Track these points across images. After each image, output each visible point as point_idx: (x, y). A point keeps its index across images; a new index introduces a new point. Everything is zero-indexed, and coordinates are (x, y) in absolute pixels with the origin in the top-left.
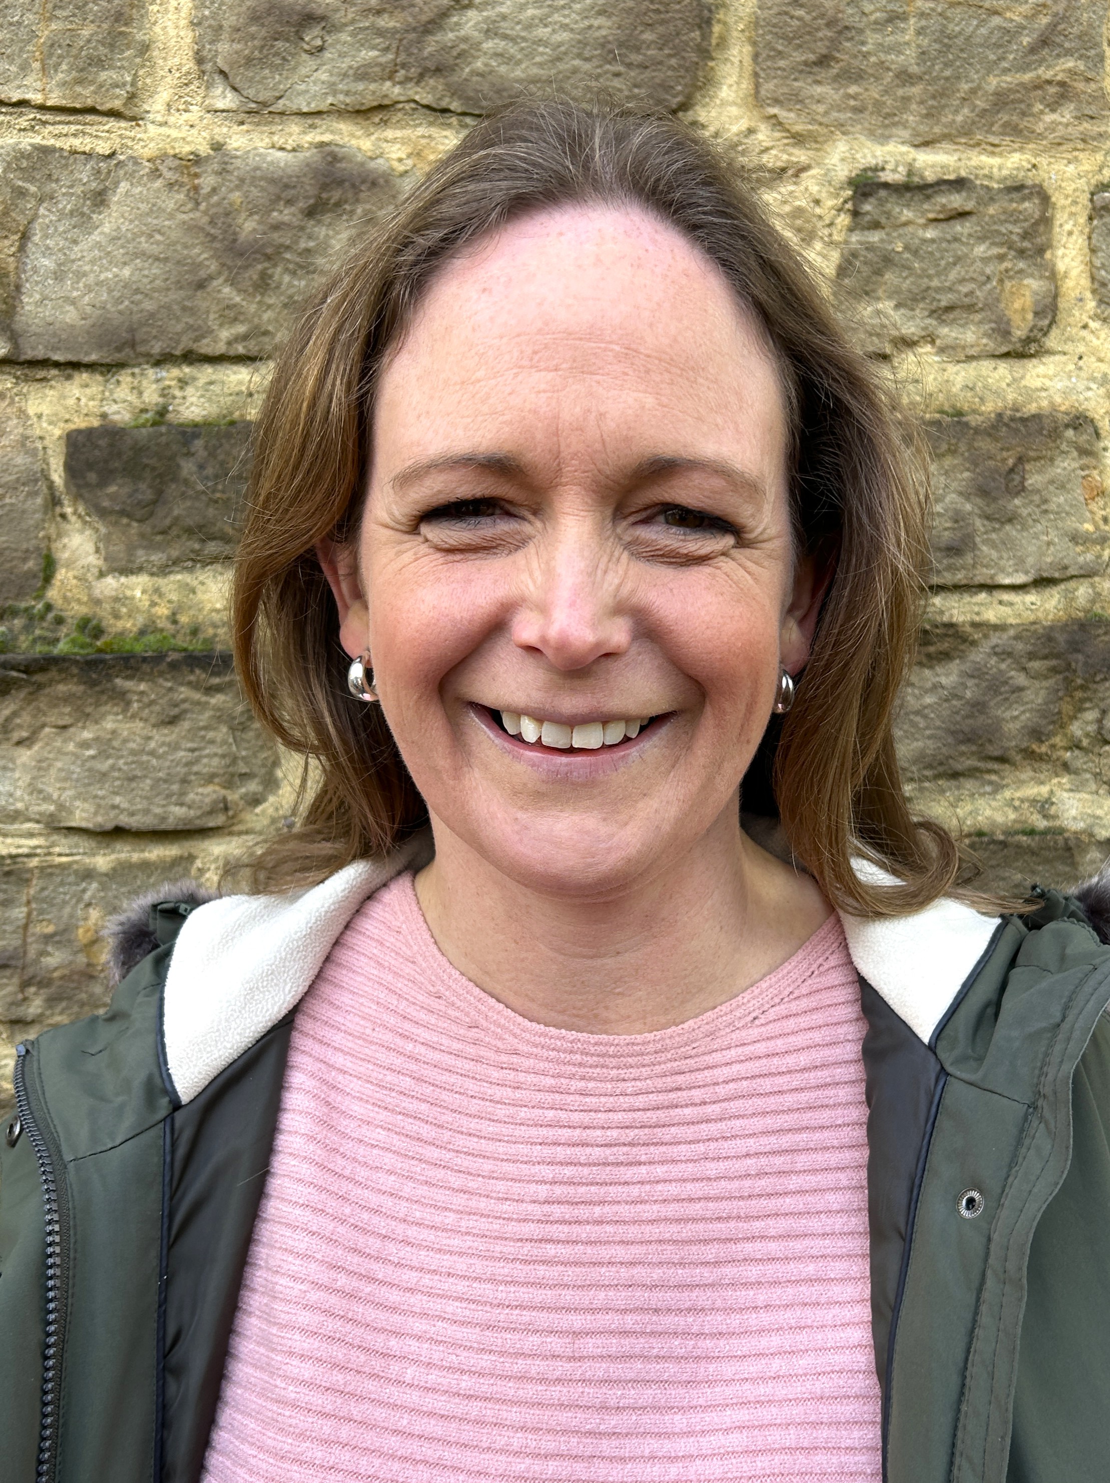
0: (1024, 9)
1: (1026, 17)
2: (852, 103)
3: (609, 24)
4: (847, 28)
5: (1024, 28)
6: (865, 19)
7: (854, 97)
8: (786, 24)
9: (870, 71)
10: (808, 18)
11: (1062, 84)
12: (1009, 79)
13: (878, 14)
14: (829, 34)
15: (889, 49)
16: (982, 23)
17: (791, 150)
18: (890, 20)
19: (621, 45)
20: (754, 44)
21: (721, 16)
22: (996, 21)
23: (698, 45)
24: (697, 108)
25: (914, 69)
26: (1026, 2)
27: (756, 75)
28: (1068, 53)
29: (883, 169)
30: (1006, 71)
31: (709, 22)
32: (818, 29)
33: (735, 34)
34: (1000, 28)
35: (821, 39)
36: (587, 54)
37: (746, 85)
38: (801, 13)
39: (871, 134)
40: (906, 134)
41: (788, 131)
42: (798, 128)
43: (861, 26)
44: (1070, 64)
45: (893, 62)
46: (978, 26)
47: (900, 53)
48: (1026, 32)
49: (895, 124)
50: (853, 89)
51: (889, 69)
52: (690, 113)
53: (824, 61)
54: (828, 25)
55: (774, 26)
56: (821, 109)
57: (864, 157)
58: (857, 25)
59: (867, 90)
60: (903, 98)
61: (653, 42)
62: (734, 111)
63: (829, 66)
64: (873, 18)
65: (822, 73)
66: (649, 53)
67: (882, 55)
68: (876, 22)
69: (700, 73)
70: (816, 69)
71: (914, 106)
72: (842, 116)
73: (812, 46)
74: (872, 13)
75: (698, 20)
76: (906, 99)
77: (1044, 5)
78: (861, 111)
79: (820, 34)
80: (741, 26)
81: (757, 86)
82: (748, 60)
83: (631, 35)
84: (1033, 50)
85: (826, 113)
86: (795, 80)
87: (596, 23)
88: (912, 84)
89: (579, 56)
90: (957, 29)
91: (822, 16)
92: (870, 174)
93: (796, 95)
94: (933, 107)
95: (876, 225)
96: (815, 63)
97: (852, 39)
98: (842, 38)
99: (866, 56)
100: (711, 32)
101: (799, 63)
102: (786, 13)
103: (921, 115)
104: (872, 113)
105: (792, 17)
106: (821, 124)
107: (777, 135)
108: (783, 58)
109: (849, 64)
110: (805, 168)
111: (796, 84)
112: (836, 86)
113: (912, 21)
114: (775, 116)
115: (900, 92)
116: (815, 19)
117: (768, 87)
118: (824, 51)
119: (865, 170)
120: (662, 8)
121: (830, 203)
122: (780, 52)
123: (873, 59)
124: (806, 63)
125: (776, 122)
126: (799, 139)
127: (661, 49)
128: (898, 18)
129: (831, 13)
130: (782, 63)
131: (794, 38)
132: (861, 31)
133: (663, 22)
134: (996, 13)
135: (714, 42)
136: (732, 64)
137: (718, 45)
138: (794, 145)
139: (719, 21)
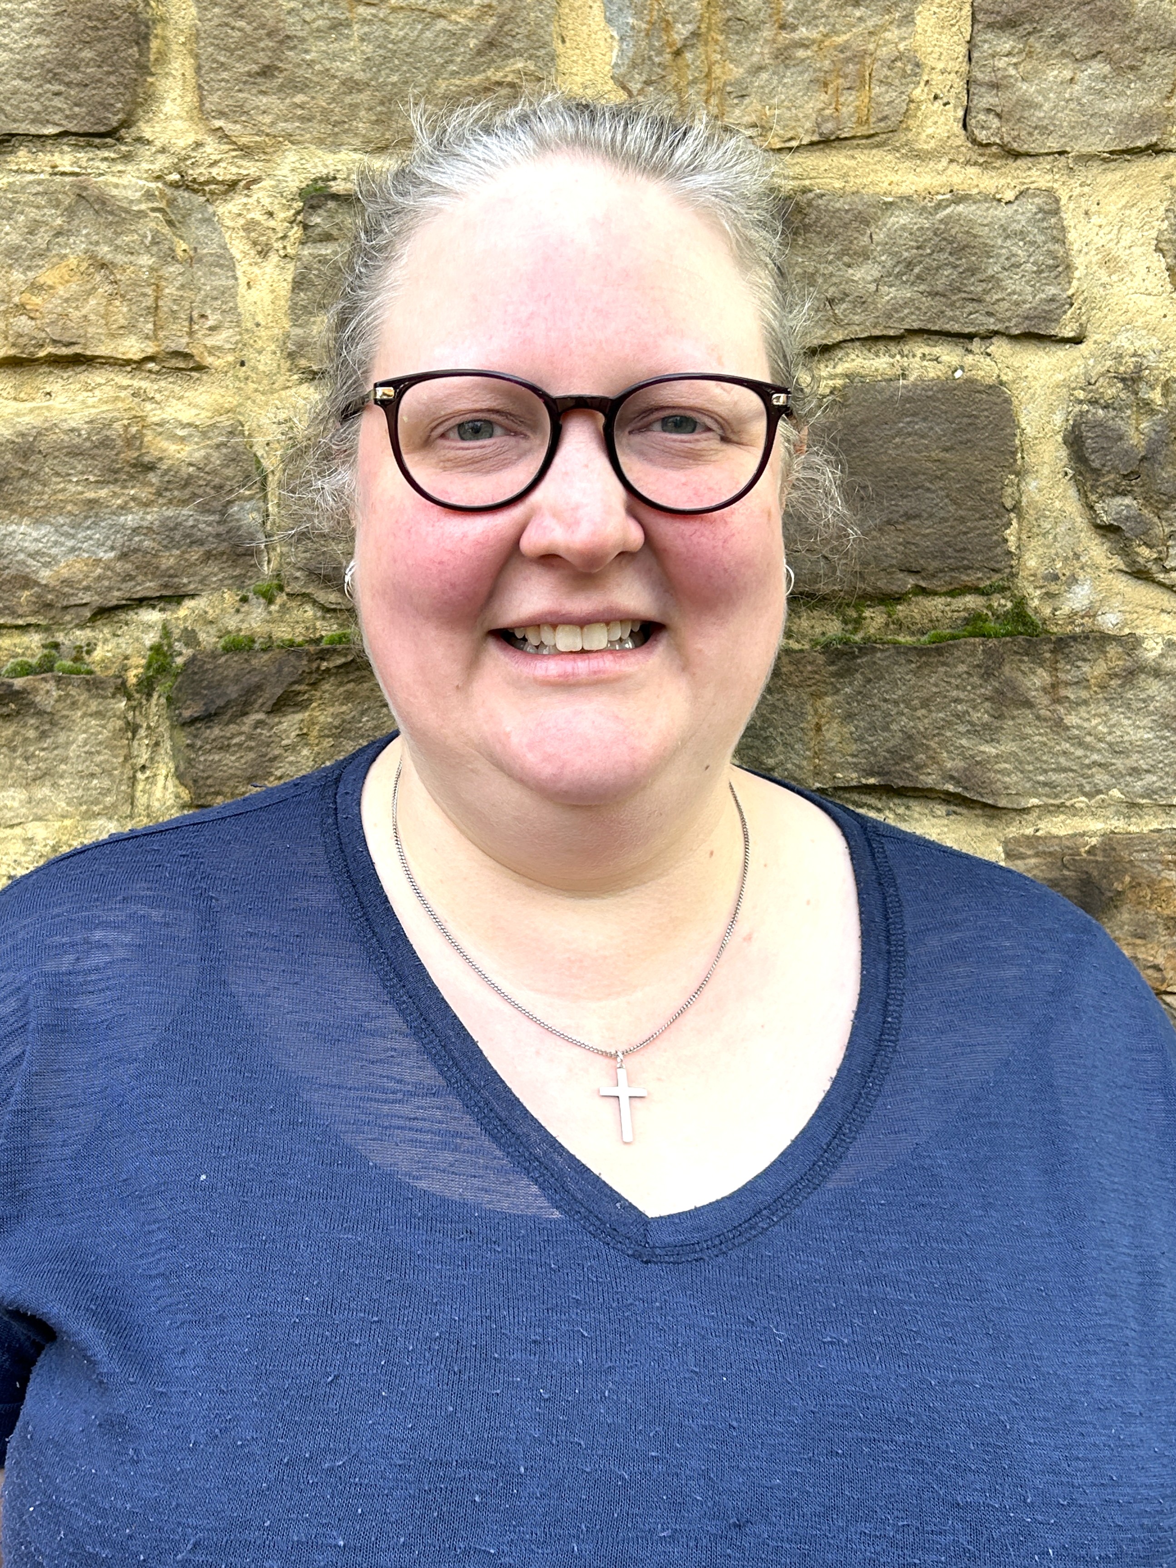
0: (470, 11)
1: (471, 19)
2: (299, 112)
3: (48, 42)
4: (288, 37)
5: (471, 30)
6: (306, 27)
7: (301, 106)
8: (227, 35)
9: (315, 79)
10: (248, 28)
11: (512, 85)
12: (458, 82)
13: (320, 22)
14: (271, 44)
15: (334, 57)
16: (427, 26)
17: (240, 162)
18: (333, 27)
19: (60, 63)
20: (197, 56)
21: (158, 31)
22: (441, 24)
23: (136, 62)
24: (141, 124)
25: (359, 76)
26: (472, 3)
27: (200, 87)
28: (519, 53)
29: (335, 179)
30: (454, 74)
31: (146, 38)
32: (260, 39)
33: (175, 47)
34: (445, 31)
35: (263, 50)
36: (27, 75)
37: (191, 98)
38: (241, 24)
39: (320, 142)
40: (357, 142)
41: (235, 143)
42: (244, 140)
43: (303, 34)
44: (520, 65)
45: (338, 70)
46: (422, 31)
47: (345, 59)
48: (472, 34)
49: (345, 132)
50: (299, 98)
51: (334, 77)
52: (134, 129)
53: (266, 72)
54: (269, 35)
55: (215, 37)
56: (267, 119)
57: (316, 166)
58: (300, 34)
59: (313, 98)
60: (351, 105)
61: (92, 59)
62: (180, 125)
63: (273, 76)
64: (315, 26)
65: (266, 84)
66: (88, 70)
67: (326, 62)
68: (318, 30)
69: (140, 90)
70: (259, 80)
71: (363, 113)
72: (289, 126)
73: (255, 56)
74: (314, 21)
75: (135, 37)
76: (354, 106)
77: (489, 6)
78: (309, 120)
79: (262, 45)
80: (182, 39)
81: (202, 98)
82: (190, 73)
83: (69, 54)
84: (480, 53)
85: (273, 123)
86: (240, 91)
87: (35, 42)
88: (360, 91)
89: (19, 76)
90: (401, 33)
91: (263, 26)
92: (321, 184)
93: (241, 106)
94: (381, 113)
95: (327, 238)
96: (258, 74)
97: (295, 47)
98: (284, 48)
99: (310, 64)
100: (149, 48)
101: (242, 74)
102: (227, 25)
103: (370, 122)
104: (320, 122)
105: (233, 28)
106: (267, 135)
107: (227, 147)
108: (226, 70)
109: (293, 73)
110: (256, 180)
111: (241, 95)
112: (283, 95)
113: (356, 27)
114: (220, 128)
115: (348, 100)
116: (255, 29)
117: (213, 101)
118: (267, 62)
119: (315, 180)
120: (100, 26)
121: (281, 215)
122: (222, 64)
123: (318, 67)
124: (249, 74)
125: (222, 136)
126: (246, 151)
127: (99, 66)
128: (341, 25)
129: (271, 22)
130: (225, 75)
131: (236, 49)
132: (303, 40)
133: (100, 39)
134: (440, 16)
135: (152, 57)
136: (174, 77)
137: (156, 60)
138: (242, 157)
139: (156, 36)
